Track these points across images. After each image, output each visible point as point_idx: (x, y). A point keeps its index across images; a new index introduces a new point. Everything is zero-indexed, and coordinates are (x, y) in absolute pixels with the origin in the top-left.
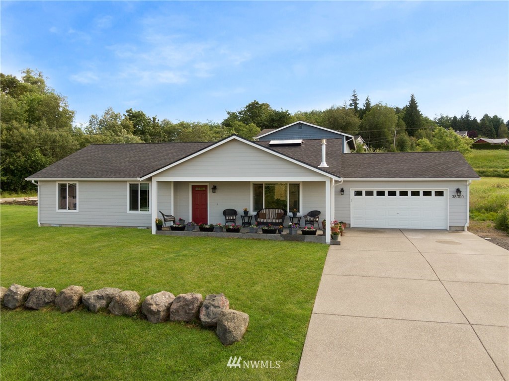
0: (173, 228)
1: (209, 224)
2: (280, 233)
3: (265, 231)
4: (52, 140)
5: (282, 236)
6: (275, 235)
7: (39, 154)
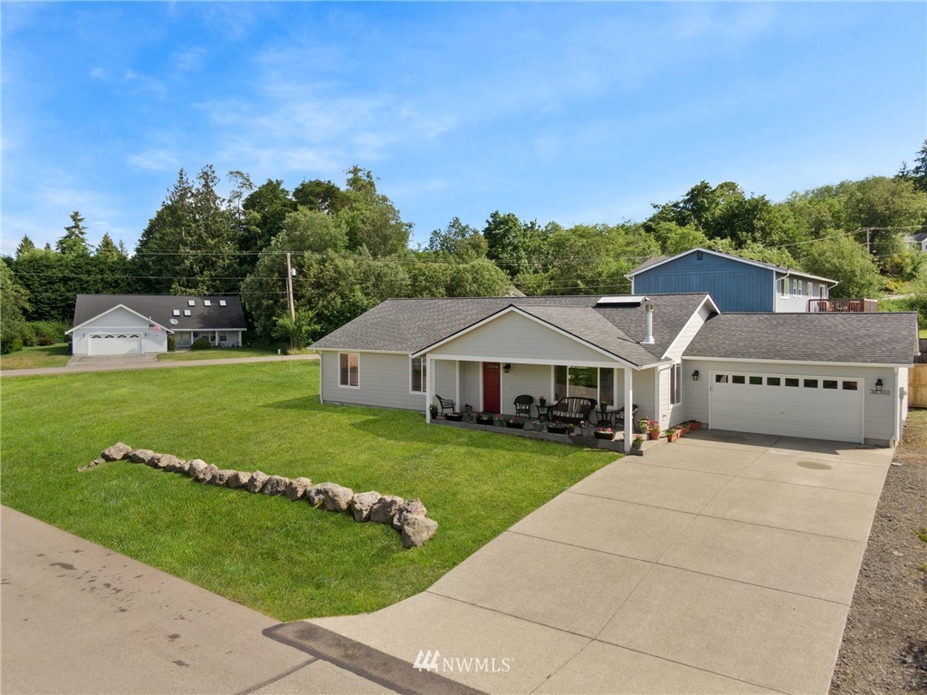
0: (448, 418)
1: (501, 413)
2: (569, 433)
3: (551, 430)
4: (376, 273)
5: (570, 437)
6: (563, 435)
7: (359, 294)
